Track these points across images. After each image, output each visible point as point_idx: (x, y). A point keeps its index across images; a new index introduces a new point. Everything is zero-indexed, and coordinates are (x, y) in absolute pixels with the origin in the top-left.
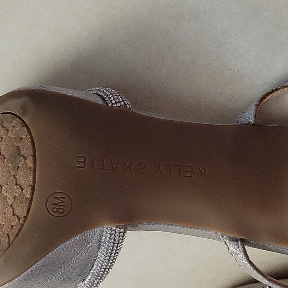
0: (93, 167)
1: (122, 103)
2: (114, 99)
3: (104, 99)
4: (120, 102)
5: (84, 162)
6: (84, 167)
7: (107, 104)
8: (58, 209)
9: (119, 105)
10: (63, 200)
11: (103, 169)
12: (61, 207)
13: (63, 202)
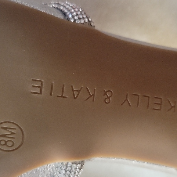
0: (51, 94)
1: (86, 20)
2: (77, 15)
3: (64, 14)
4: (83, 18)
5: (41, 88)
6: (41, 93)
7: (68, 19)
8: (6, 142)
9: (82, 21)
10: (13, 131)
11: (62, 96)
12: (11, 140)
13: (12, 133)
